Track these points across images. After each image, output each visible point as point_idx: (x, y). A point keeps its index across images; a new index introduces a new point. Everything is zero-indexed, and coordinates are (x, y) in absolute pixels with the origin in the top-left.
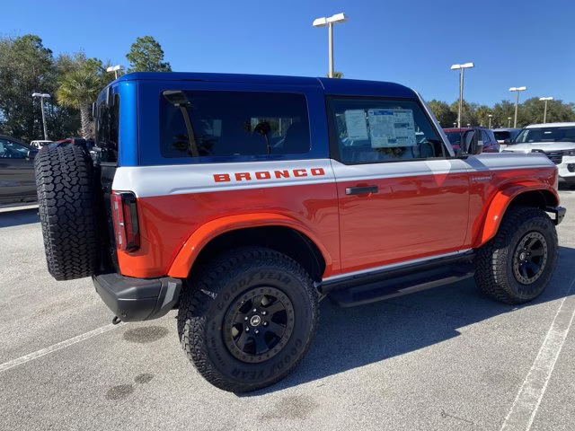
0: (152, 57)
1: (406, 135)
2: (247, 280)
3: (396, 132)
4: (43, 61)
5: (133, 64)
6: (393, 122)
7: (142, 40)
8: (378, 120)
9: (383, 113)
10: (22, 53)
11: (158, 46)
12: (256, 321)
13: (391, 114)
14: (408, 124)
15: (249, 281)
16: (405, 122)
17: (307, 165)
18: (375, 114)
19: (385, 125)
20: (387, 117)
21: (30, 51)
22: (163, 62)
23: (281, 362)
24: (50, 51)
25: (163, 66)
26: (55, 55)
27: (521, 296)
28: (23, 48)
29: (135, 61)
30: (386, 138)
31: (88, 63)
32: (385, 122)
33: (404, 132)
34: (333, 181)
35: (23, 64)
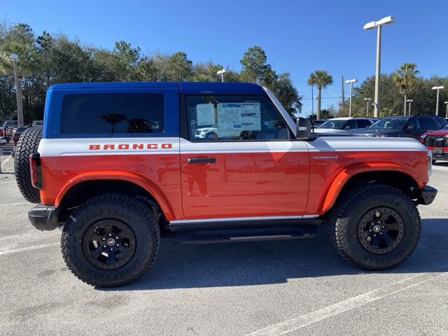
0: (258, 61)
1: (251, 122)
2: (98, 214)
3: (241, 120)
4: (186, 69)
5: (244, 67)
6: (240, 112)
7: (252, 49)
8: (226, 111)
9: (231, 106)
10: (174, 64)
11: (263, 53)
12: (112, 242)
13: (239, 106)
14: (255, 114)
15: (100, 214)
16: (252, 112)
17: (159, 141)
18: (224, 107)
19: (232, 115)
20: (235, 109)
21: (179, 62)
22: (265, 64)
23: (124, 272)
24: (191, 62)
25: (265, 67)
26: (194, 64)
27: (368, 263)
28: (175, 61)
29: (246, 64)
30: (233, 125)
31: (214, 69)
32: (232, 112)
33: (251, 119)
34: (178, 153)
35: (174, 72)
